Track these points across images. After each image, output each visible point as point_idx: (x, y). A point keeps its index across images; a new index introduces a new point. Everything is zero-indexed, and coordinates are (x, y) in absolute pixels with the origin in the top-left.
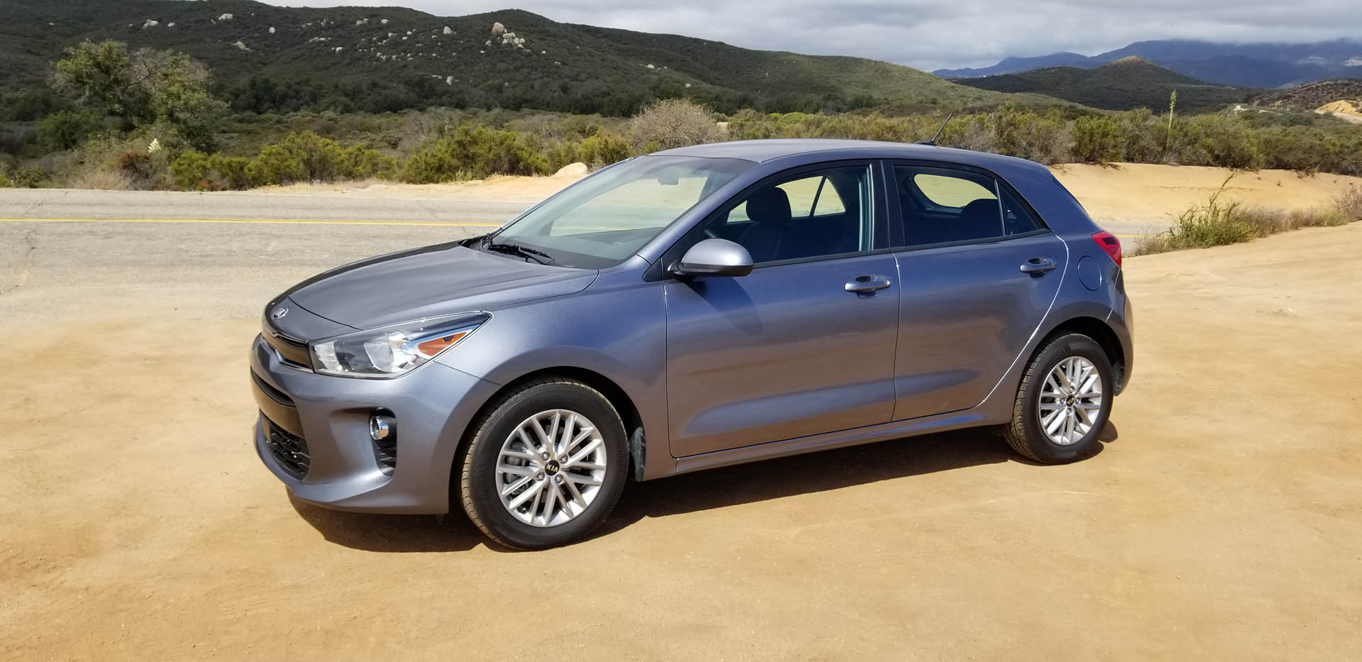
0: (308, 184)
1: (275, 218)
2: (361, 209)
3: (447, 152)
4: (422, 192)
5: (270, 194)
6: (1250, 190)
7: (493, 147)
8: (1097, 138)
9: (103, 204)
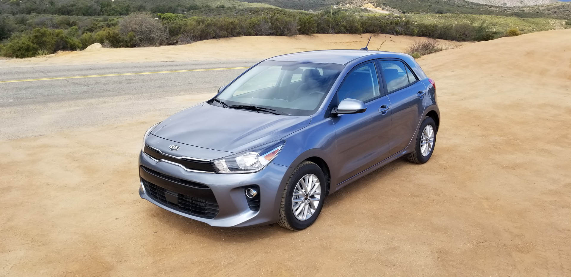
3: (29, 41)
7: (54, 38)
8: (307, 24)
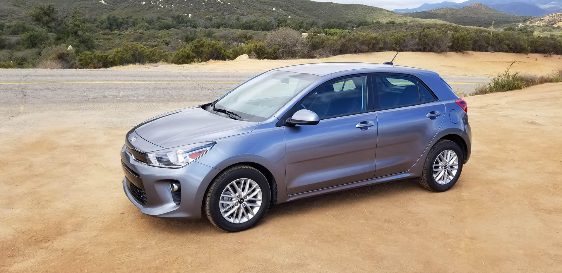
0: (134, 65)
1: (122, 81)
2: (156, 76)
3: (190, 50)
4: (180, 68)
5: (118, 70)
6: (524, 62)
7: (210, 48)
8: (460, 41)
9: (52, 76)
